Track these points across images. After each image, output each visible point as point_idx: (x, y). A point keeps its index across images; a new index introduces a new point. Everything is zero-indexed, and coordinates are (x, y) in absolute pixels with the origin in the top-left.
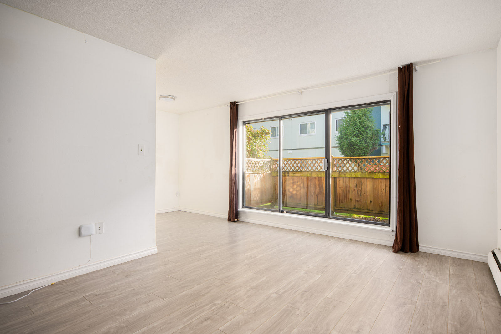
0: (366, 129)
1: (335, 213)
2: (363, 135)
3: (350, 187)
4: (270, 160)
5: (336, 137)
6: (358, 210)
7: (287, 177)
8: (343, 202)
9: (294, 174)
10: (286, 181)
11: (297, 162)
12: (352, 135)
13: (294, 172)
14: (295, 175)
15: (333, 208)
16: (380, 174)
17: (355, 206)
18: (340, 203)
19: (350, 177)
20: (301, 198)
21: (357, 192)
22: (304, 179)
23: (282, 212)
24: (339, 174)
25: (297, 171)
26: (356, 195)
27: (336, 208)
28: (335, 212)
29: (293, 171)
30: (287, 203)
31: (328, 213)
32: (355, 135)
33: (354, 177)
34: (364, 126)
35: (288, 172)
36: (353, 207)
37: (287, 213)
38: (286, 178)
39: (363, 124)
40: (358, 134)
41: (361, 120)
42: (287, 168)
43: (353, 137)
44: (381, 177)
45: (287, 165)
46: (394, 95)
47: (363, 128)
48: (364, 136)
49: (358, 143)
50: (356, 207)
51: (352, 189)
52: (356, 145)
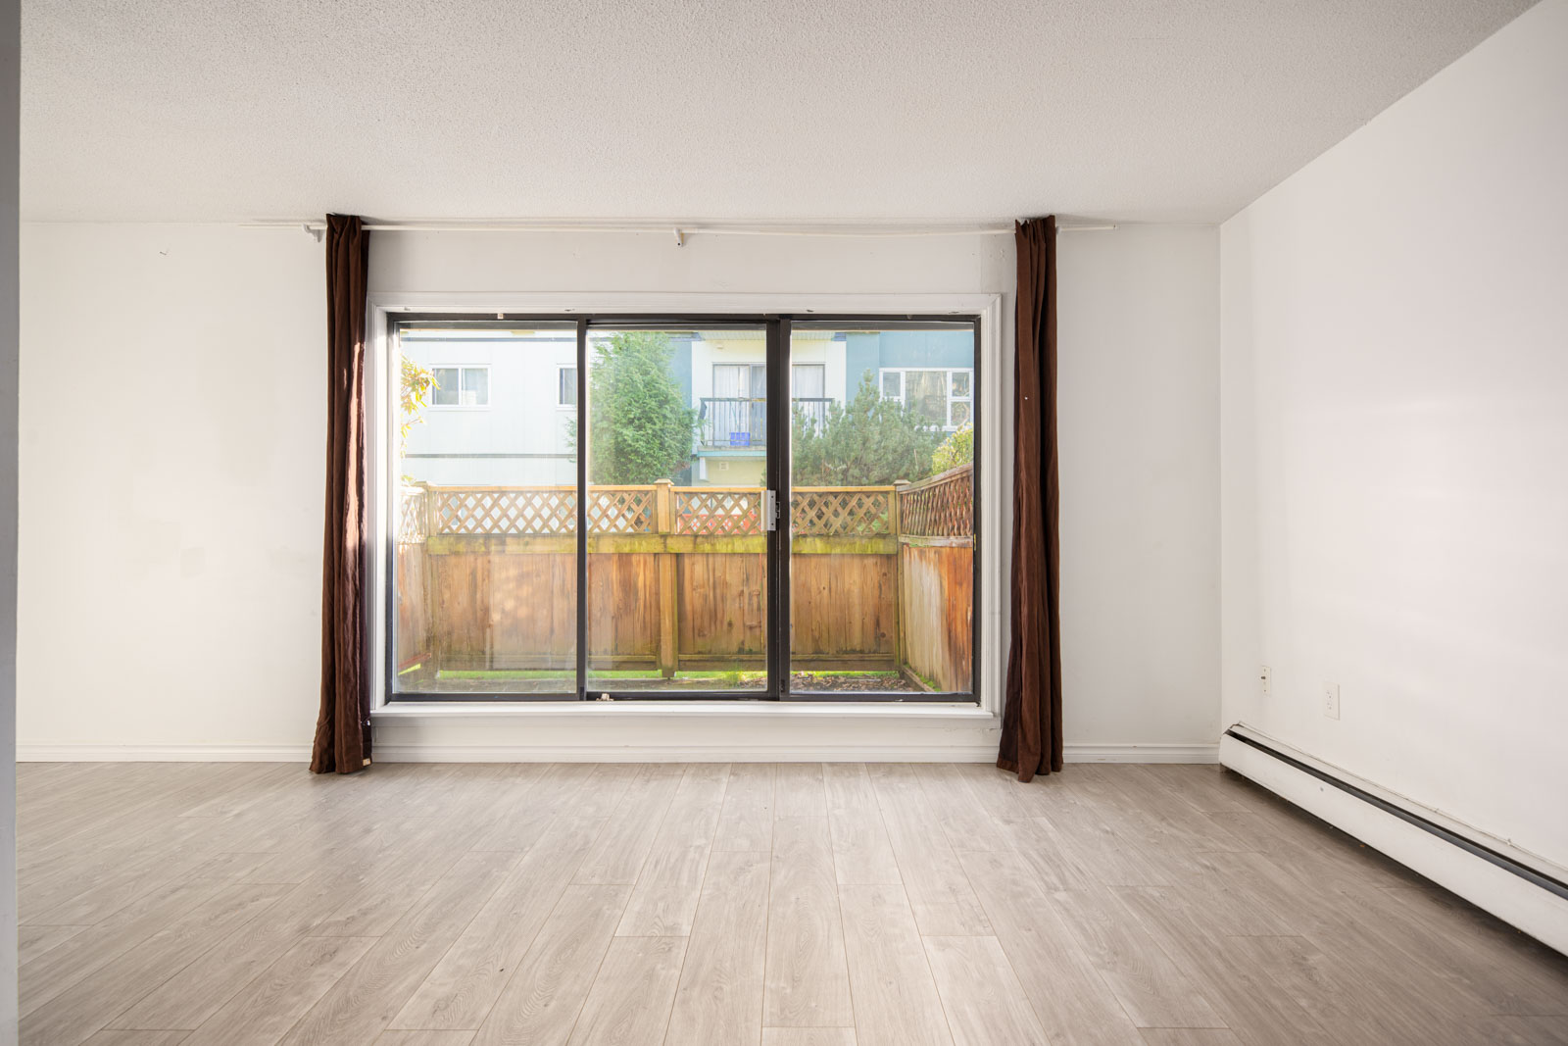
0: (661, 404)
1: (677, 674)
2: (655, 424)
3: (725, 584)
4: (421, 490)
5: (568, 422)
6: (754, 657)
7: (495, 559)
8: (704, 636)
9: (527, 544)
10: (489, 571)
11: (537, 501)
12: (624, 421)
13: (527, 539)
14: (528, 548)
15: (674, 659)
16: (818, 541)
17: (743, 643)
18: (696, 636)
19: (730, 551)
20: (552, 631)
21: (750, 599)
22: (563, 563)
23: (593, 697)
24: (695, 543)
25: (536, 535)
26: (746, 612)
27: (682, 657)
28: (680, 669)
29: (520, 535)
30: (496, 655)
31: (783, 681)
32: (631, 422)
33: (741, 552)
34: (656, 396)
35: (502, 539)
36: (734, 648)
37: (612, 701)
38: (489, 562)
39: (654, 392)
40: (639, 419)
41: (647, 378)
42: (496, 524)
43: (625, 426)
44: (819, 552)
45: (496, 513)
46: (994, 303)
47: (653, 403)
48: (657, 427)
49: (641, 445)
50: (747, 648)
51: (735, 591)
52: (636, 452)
